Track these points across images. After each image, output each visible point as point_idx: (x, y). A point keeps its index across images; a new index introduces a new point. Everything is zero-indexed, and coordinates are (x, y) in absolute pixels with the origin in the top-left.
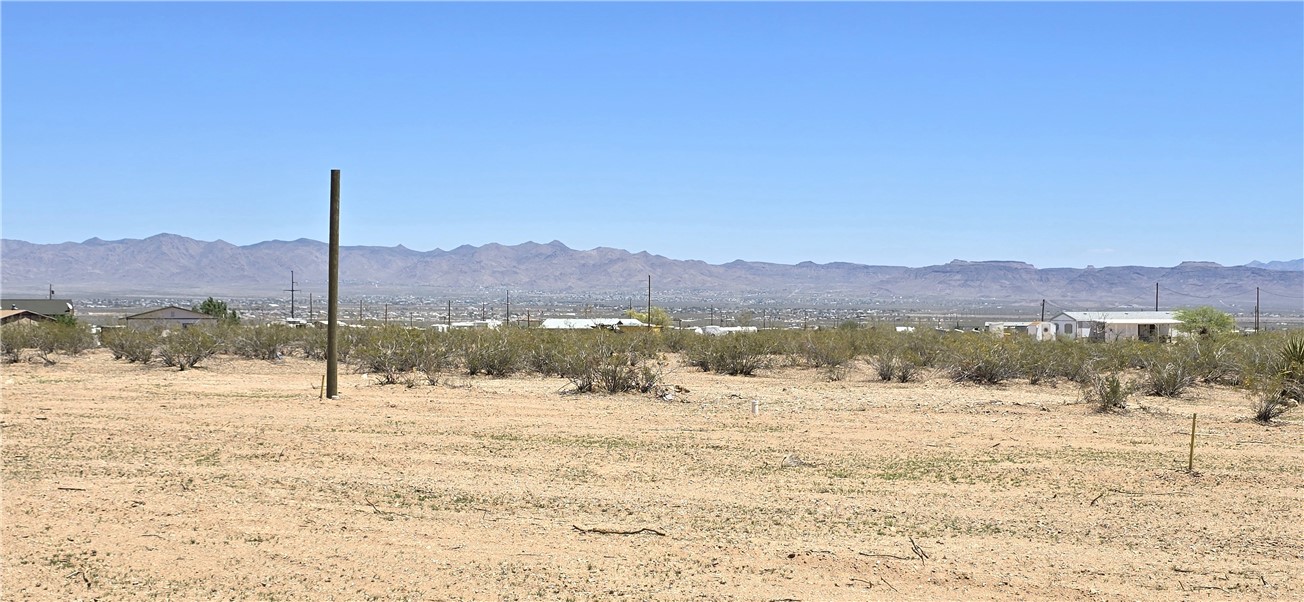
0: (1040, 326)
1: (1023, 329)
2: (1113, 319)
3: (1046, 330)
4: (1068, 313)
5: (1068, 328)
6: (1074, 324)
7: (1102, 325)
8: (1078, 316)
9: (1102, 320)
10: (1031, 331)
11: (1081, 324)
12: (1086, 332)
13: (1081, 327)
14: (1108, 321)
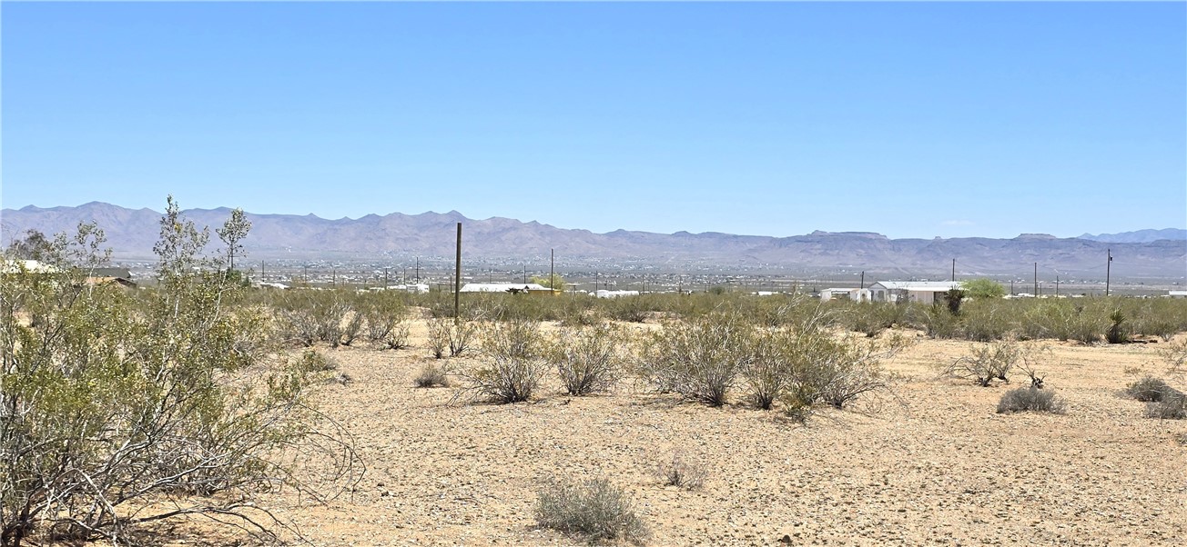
1: (846, 297)
2: (913, 287)
3: (864, 295)
4: (881, 283)
5: (881, 293)
6: (885, 291)
7: (906, 292)
8: (889, 285)
9: (905, 288)
13: (890, 293)
14: (910, 289)
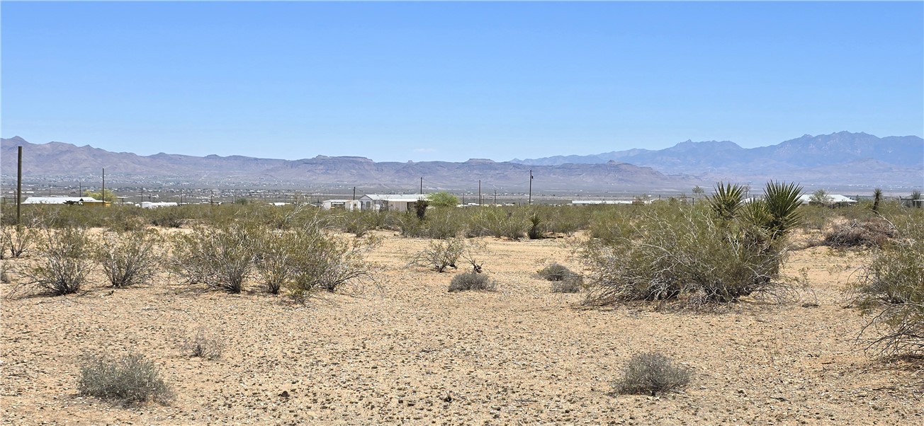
0: (352, 202)
1: (342, 206)
2: (393, 199)
3: (355, 205)
4: (368, 195)
5: (368, 204)
6: (371, 201)
7: (387, 202)
8: (374, 197)
9: (386, 200)
10: (346, 206)
11: (375, 202)
12: (378, 207)
13: (375, 203)
14: (389, 200)
